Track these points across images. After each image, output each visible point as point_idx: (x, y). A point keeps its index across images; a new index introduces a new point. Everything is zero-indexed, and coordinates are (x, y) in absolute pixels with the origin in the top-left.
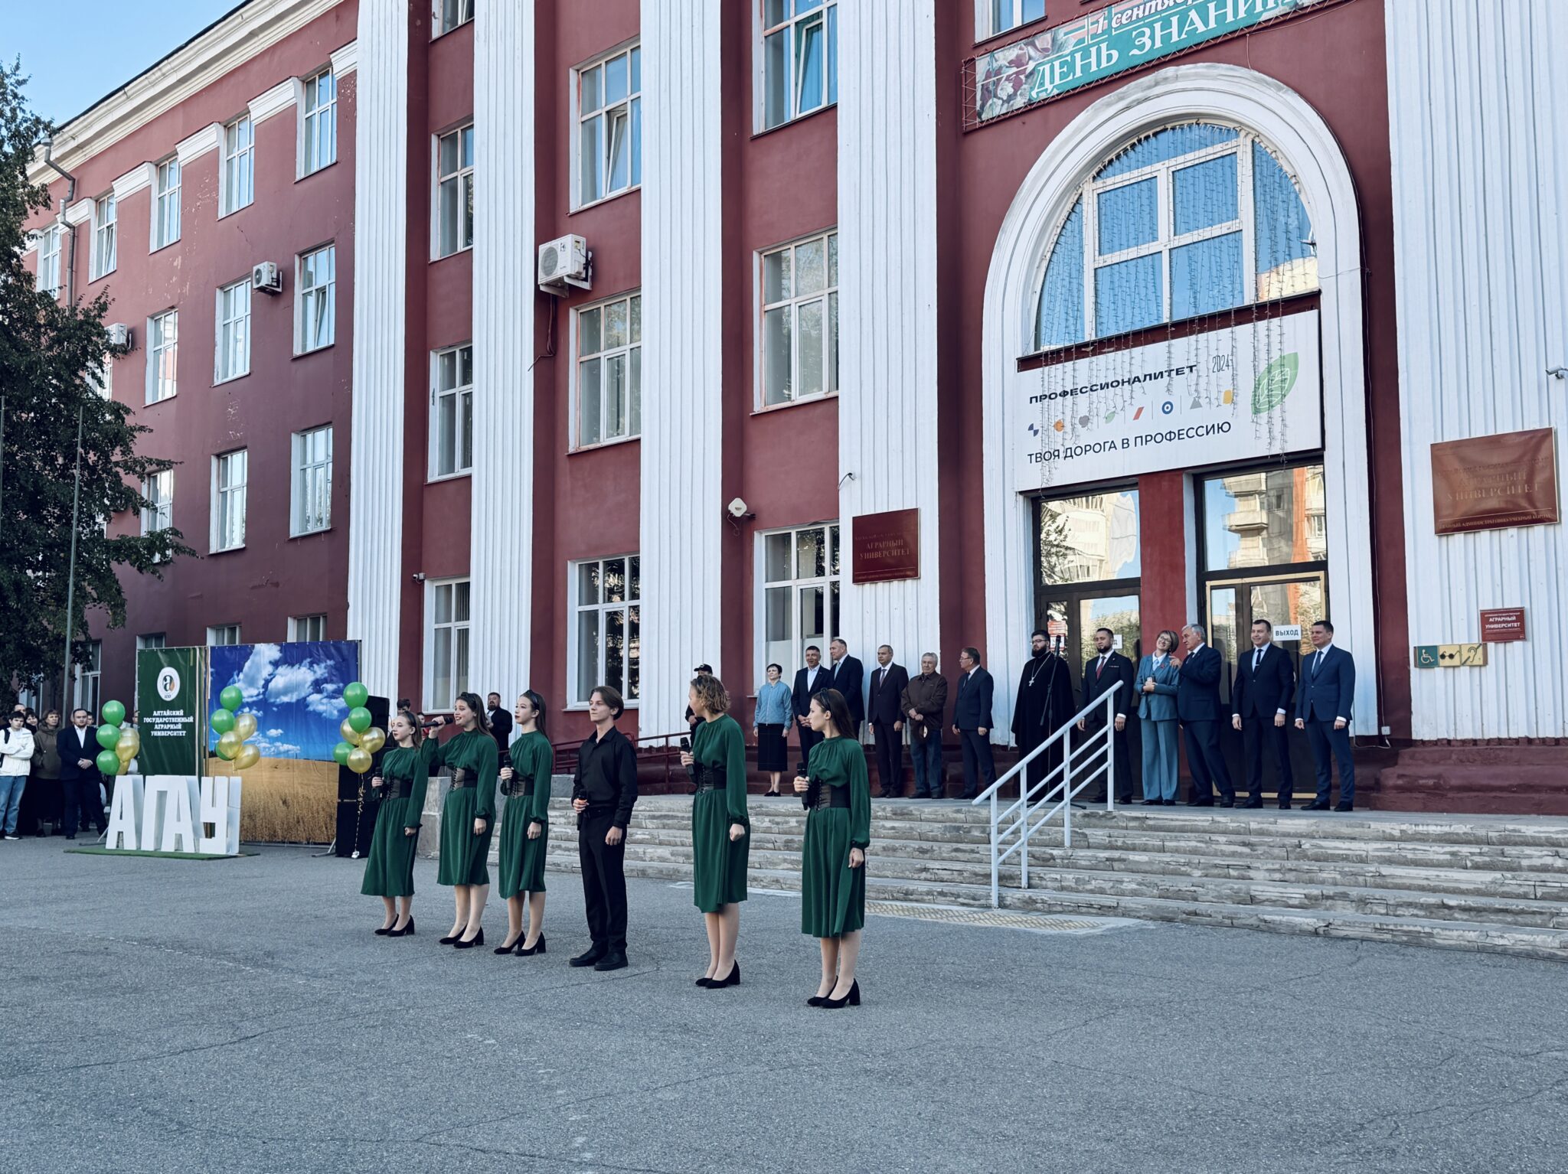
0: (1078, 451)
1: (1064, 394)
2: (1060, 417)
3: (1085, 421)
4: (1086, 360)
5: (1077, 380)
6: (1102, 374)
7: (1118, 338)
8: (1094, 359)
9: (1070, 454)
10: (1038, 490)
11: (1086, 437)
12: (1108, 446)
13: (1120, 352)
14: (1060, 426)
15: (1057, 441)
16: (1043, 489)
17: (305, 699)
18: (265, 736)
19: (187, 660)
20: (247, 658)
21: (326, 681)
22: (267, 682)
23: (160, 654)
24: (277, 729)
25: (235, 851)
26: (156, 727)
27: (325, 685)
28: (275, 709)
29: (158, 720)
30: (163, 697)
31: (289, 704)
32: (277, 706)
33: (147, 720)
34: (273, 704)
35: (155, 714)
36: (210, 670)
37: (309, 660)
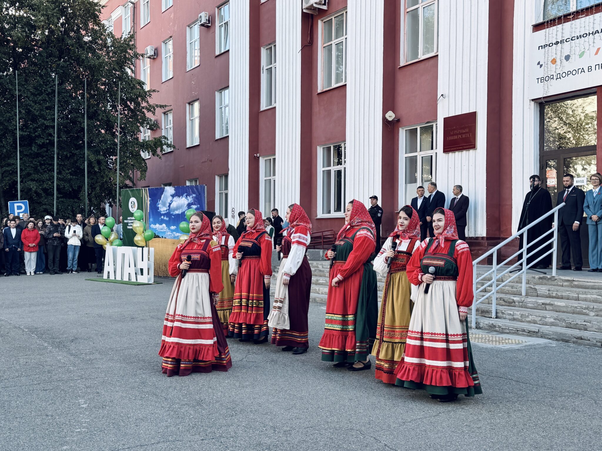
0: (564, 75)
1: (557, 43)
2: (554, 57)
3: (567, 58)
4: (569, 23)
5: (564, 35)
6: (578, 30)
7: (587, 9)
8: (573, 22)
9: (559, 77)
10: (540, 98)
11: (568, 66)
12: (580, 71)
13: (588, 17)
14: (554, 61)
15: (552, 70)
16: (544, 98)
17: (184, 212)
18: (169, 229)
19: (139, 194)
20: (162, 194)
21: (192, 204)
22: (170, 204)
23: (129, 191)
24: (174, 226)
25: (152, 281)
26: (129, 225)
27: (192, 206)
28: (173, 217)
29: (130, 221)
30: (131, 211)
31: (178, 215)
32: (174, 216)
33: (125, 221)
34: (172, 215)
35: (128, 218)
36: (149, 199)
37: (186, 194)
